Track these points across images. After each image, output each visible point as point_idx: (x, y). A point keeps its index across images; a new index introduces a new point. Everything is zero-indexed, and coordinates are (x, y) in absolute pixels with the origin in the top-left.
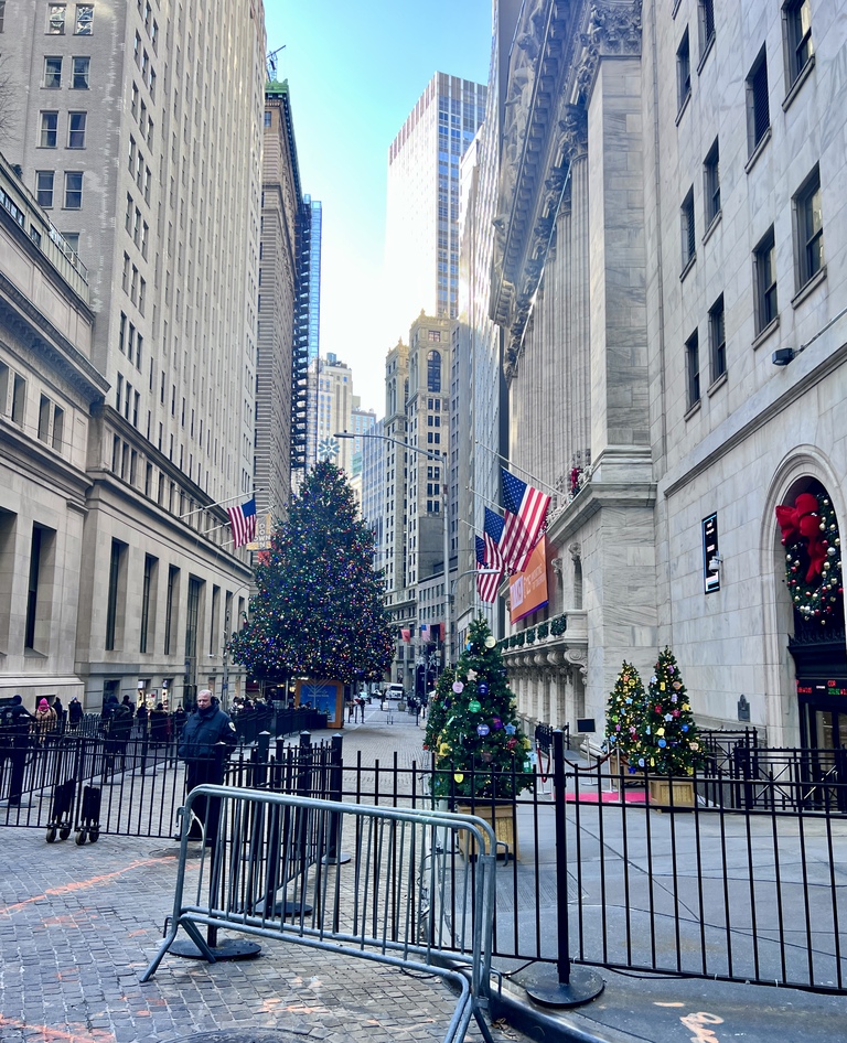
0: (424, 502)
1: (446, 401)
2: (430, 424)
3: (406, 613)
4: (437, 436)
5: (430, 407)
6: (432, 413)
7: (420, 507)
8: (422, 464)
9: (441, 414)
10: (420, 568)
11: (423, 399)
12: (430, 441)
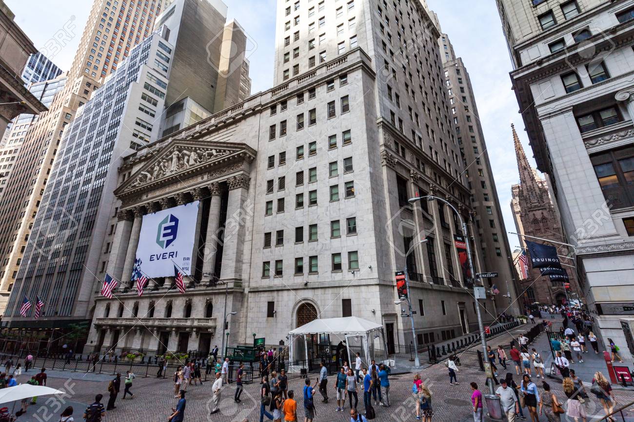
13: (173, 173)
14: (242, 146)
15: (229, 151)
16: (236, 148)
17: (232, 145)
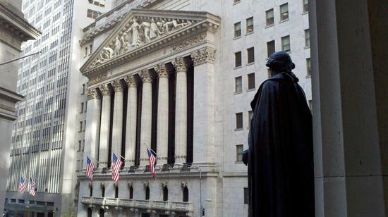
13: (135, 48)
14: (203, 14)
15: (190, 21)
16: (197, 17)
17: (193, 15)
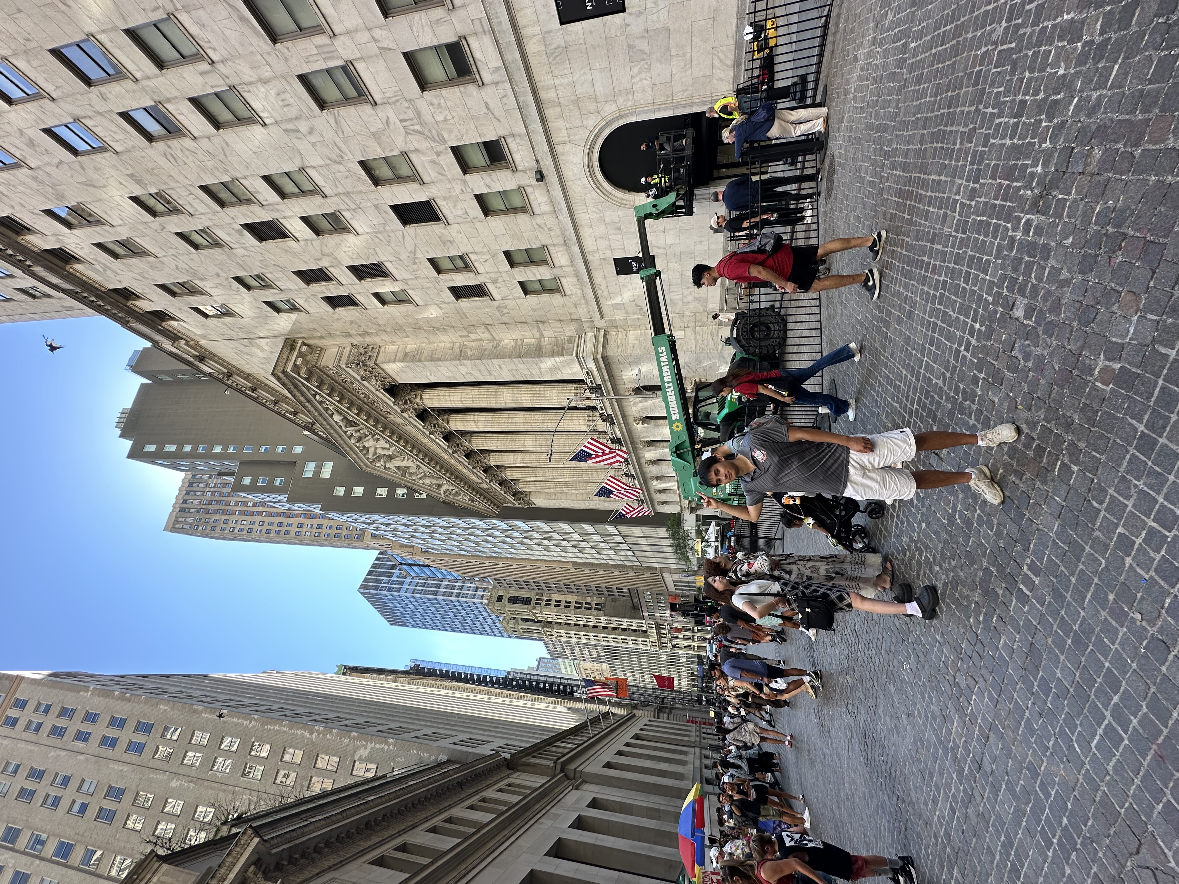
0: (595, 612)
1: (537, 594)
2: (549, 605)
3: (662, 631)
4: (557, 601)
5: (540, 604)
6: (543, 604)
7: (598, 615)
8: (573, 612)
9: (545, 598)
10: (635, 618)
11: (534, 608)
12: (559, 606)
